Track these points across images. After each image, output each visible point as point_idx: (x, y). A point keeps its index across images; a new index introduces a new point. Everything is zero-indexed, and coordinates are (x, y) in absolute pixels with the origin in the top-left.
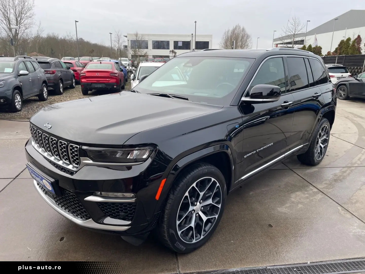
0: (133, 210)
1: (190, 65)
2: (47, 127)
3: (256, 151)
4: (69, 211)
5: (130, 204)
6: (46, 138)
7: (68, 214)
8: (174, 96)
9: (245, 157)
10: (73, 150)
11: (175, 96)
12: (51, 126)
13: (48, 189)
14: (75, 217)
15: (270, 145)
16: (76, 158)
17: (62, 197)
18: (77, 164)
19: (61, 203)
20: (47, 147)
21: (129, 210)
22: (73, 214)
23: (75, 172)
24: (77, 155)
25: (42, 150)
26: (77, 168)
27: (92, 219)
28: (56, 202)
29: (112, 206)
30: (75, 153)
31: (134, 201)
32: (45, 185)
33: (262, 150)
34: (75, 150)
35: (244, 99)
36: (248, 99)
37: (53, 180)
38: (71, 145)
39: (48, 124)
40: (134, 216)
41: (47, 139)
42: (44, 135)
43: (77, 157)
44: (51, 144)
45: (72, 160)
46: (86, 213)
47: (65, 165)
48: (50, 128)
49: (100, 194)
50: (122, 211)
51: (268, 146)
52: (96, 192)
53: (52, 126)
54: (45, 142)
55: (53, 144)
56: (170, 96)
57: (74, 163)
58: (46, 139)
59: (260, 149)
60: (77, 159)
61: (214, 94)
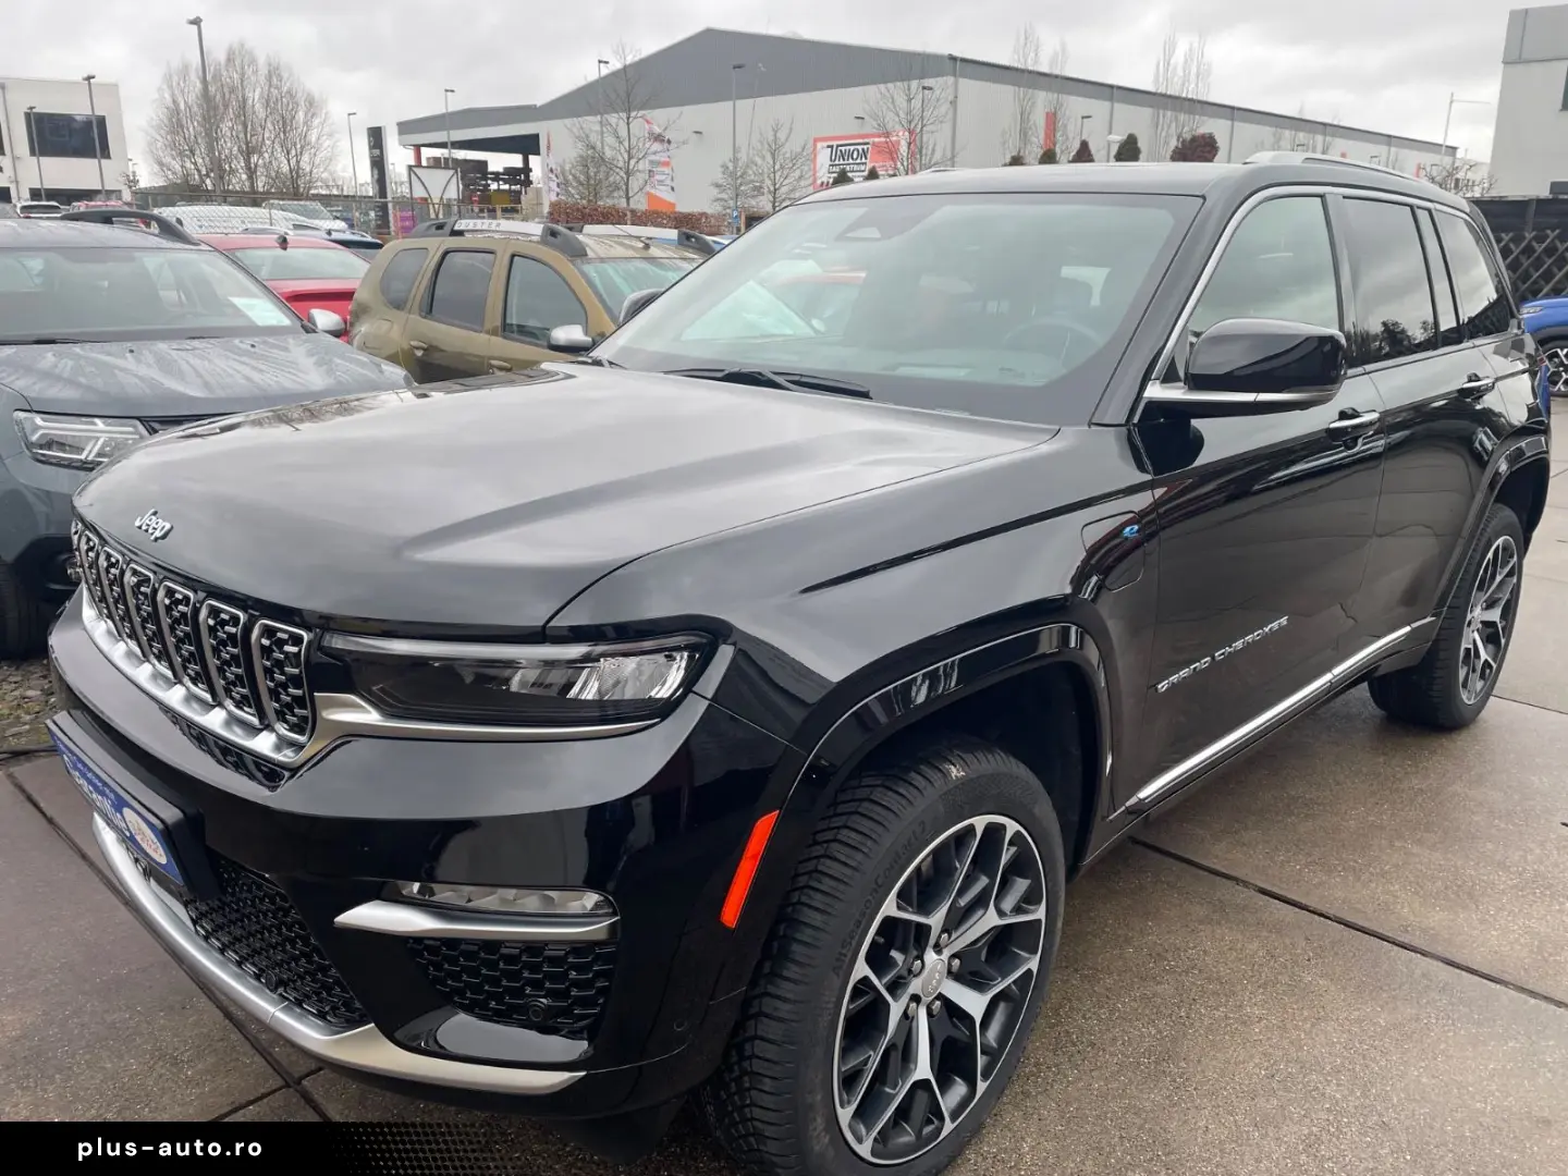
0: (599, 985)
1: (874, 233)
2: (147, 531)
3: (1213, 658)
4: (257, 977)
5: (579, 948)
6: (143, 589)
7: (255, 990)
8: (797, 378)
9: (1163, 686)
10: (277, 655)
11: (804, 380)
12: (168, 526)
13: (152, 859)
14: (286, 1010)
15: (1275, 625)
16: (295, 698)
17: (224, 903)
18: (298, 728)
19: (218, 928)
20: (150, 633)
21: (576, 984)
22: (281, 995)
23: (287, 774)
24: (296, 681)
25: (130, 654)
26: (299, 747)
27: (376, 1025)
28: (195, 922)
29: (484, 960)
30: (288, 670)
31: (603, 936)
32: (138, 838)
33: (1237, 652)
34: (286, 654)
35: (1155, 391)
36: (1176, 393)
37: (171, 814)
38: (266, 625)
39: (155, 513)
40: (602, 1012)
41: (145, 595)
42: (135, 573)
43: (299, 692)
44: (166, 621)
45: (271, 706)
46: (348, 993)
47: (237, 735)
48: (164, 537)
49: (419, 892)
50: (537, 985)
51: (1267, 630)
52: (400, 882)
53: (172, 527)
54: (138, 609)
55: (177, 621)
56: (780, 380)
57: (286, 721)
58: (142, 593)
59: (1230, 647)
60: (300, 701)
61: (1002, 369)
